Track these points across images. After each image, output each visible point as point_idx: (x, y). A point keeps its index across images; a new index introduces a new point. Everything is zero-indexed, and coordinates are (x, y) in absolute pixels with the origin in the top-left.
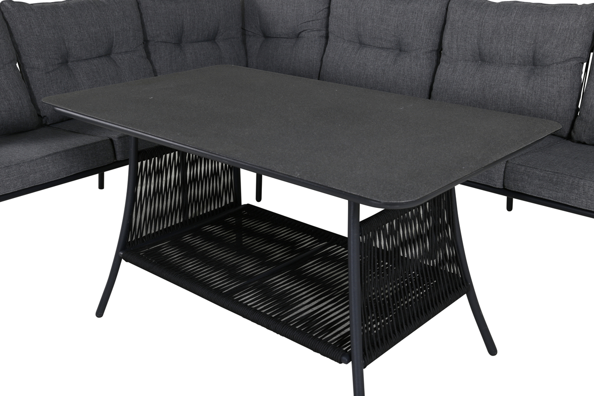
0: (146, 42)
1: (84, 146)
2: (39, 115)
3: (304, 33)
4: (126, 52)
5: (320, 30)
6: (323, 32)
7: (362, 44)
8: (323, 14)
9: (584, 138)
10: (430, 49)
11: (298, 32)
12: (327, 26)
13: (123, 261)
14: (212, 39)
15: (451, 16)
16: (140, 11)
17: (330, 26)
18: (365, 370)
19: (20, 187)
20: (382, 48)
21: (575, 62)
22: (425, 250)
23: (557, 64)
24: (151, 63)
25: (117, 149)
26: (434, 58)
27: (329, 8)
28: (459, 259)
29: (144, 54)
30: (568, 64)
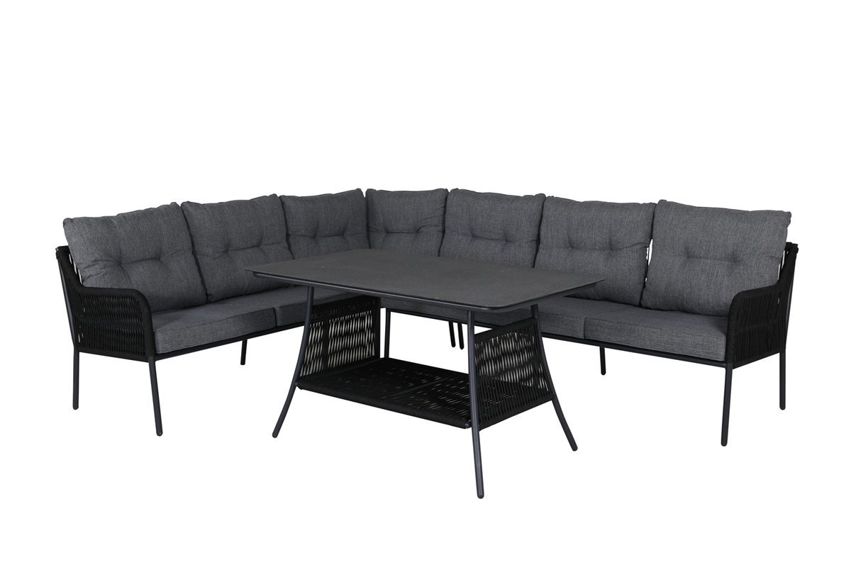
0: (288, 235)
1: (255, 312)
2: (207, 294)
3: (423, 228)
4: (273, 244)
5: (437, 226)
6: (440, 228)
7: (474, 237)
8: (440, 212)
9: (649, 304)
10: (531, 239)
11: (418, 228)
12: (444, 222)
13: (297, 388)
14: (341, 234)
15: (545, 213)
16: (284, 209)
17: (446, 222)
18: (480, 432)
19: (211, 340)
20: (492, 239)
21: (639, 246)
22: (520, 363)
23: (627, 248)
24: (292, 253)
25: (278, 316)
26: (534, 246)
27: (445, 207)
28: (546, 375)
29: (286, 246)
30: (635, 248)
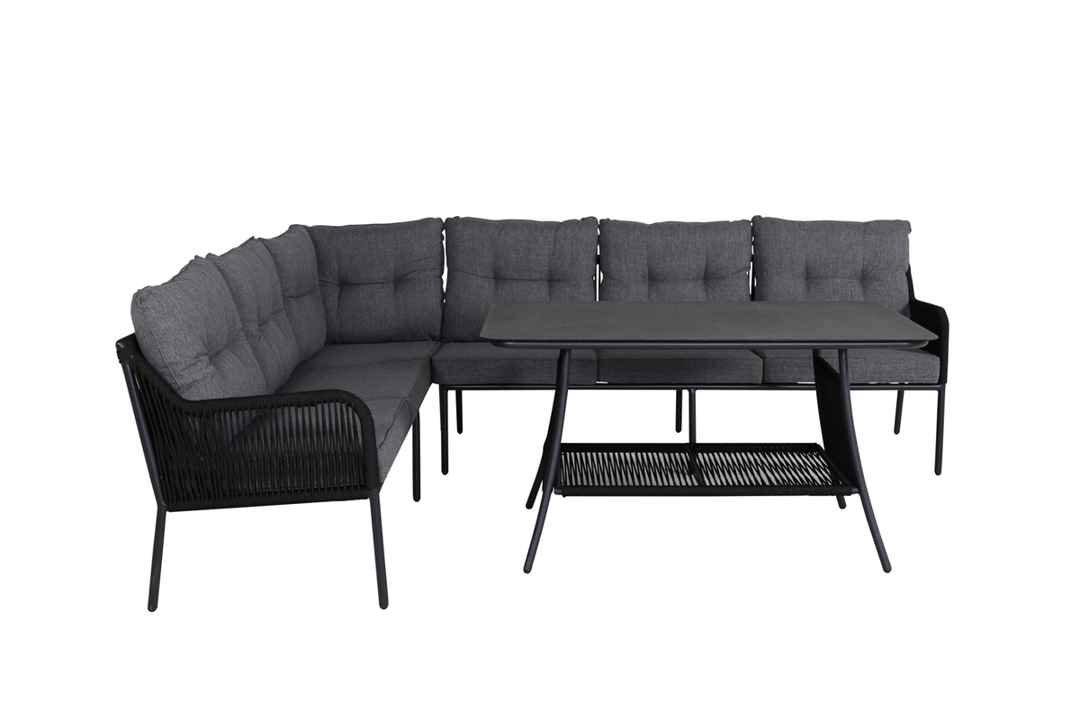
8: (438, 250)
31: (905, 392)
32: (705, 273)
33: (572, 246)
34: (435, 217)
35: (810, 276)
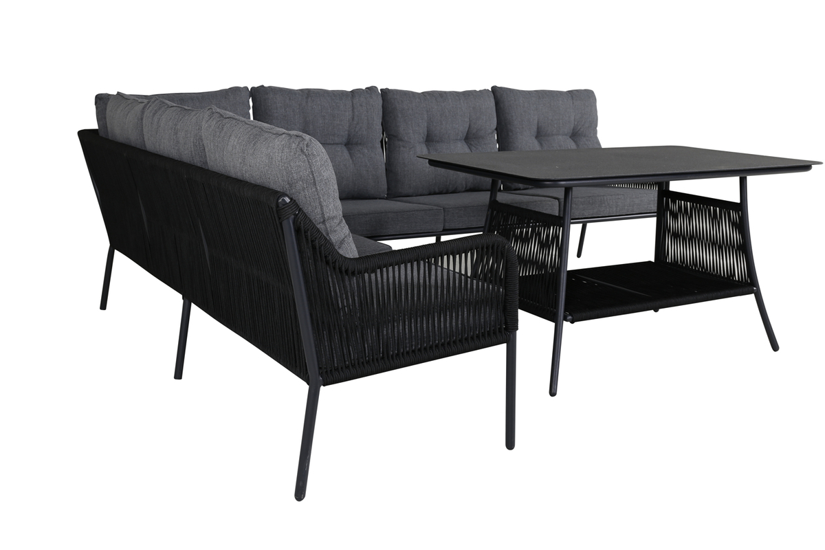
31: (588, 224)
32: (467, 134)
33: (367, 112)
34: (242, 86)
35: (540, 135)
